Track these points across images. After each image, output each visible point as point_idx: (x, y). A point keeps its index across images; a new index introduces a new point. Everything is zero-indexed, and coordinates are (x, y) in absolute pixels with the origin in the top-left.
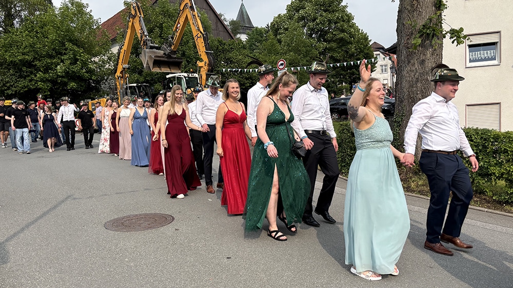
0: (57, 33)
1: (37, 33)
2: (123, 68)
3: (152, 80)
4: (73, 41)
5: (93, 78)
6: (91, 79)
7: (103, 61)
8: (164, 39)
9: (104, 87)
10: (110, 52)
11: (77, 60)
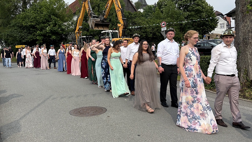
0: (47, 11)
1: (38, 11)
2: (79, 28)
3: (93, 34)
4: (55, 15)
5: (64, 33)
6: (63, 34)
7: (69, 25)
8: (100, 12)
9: (69, 38)
10: (73, 20)
11: (56, 24)
